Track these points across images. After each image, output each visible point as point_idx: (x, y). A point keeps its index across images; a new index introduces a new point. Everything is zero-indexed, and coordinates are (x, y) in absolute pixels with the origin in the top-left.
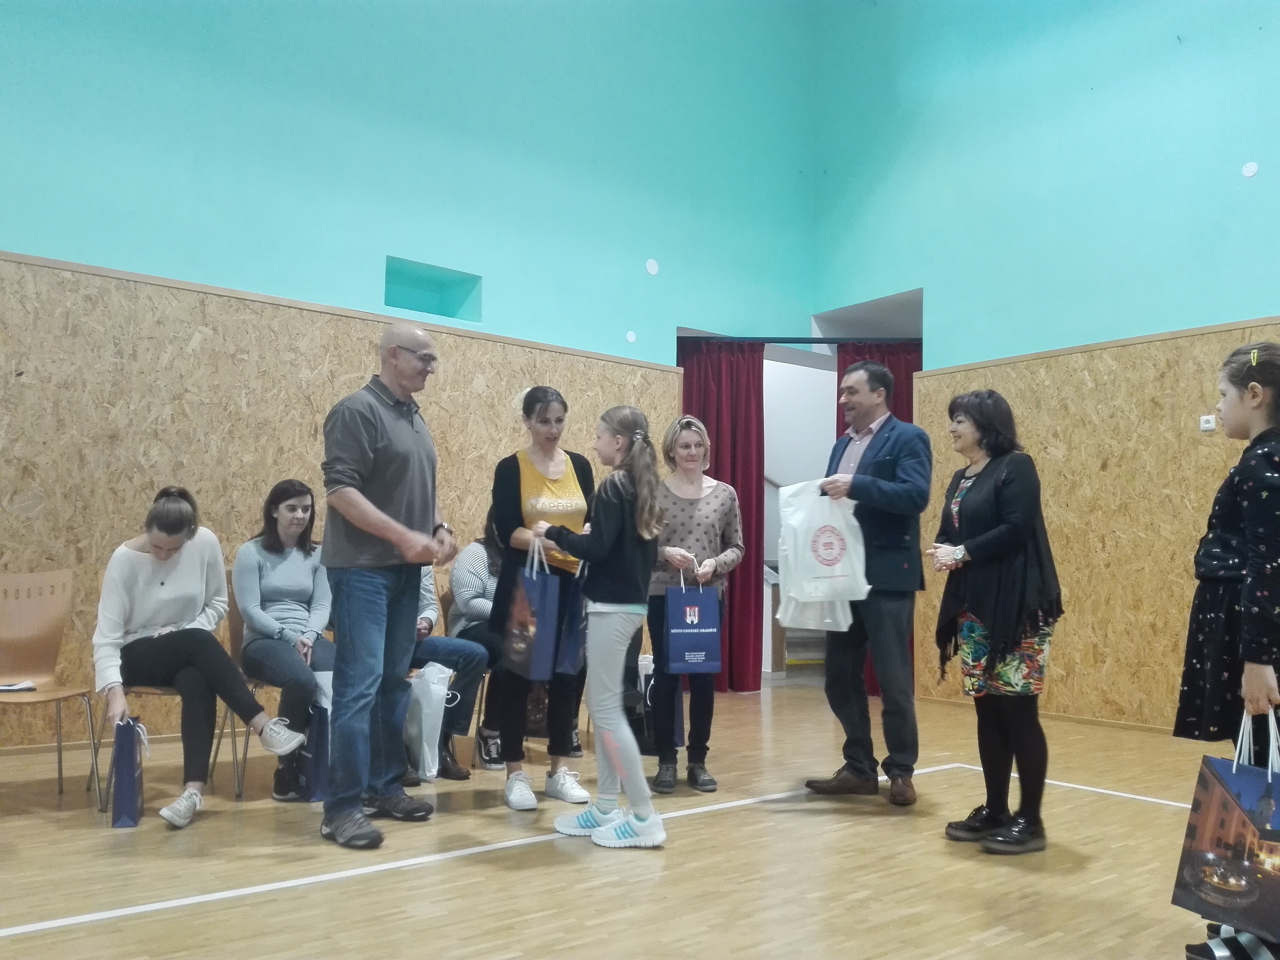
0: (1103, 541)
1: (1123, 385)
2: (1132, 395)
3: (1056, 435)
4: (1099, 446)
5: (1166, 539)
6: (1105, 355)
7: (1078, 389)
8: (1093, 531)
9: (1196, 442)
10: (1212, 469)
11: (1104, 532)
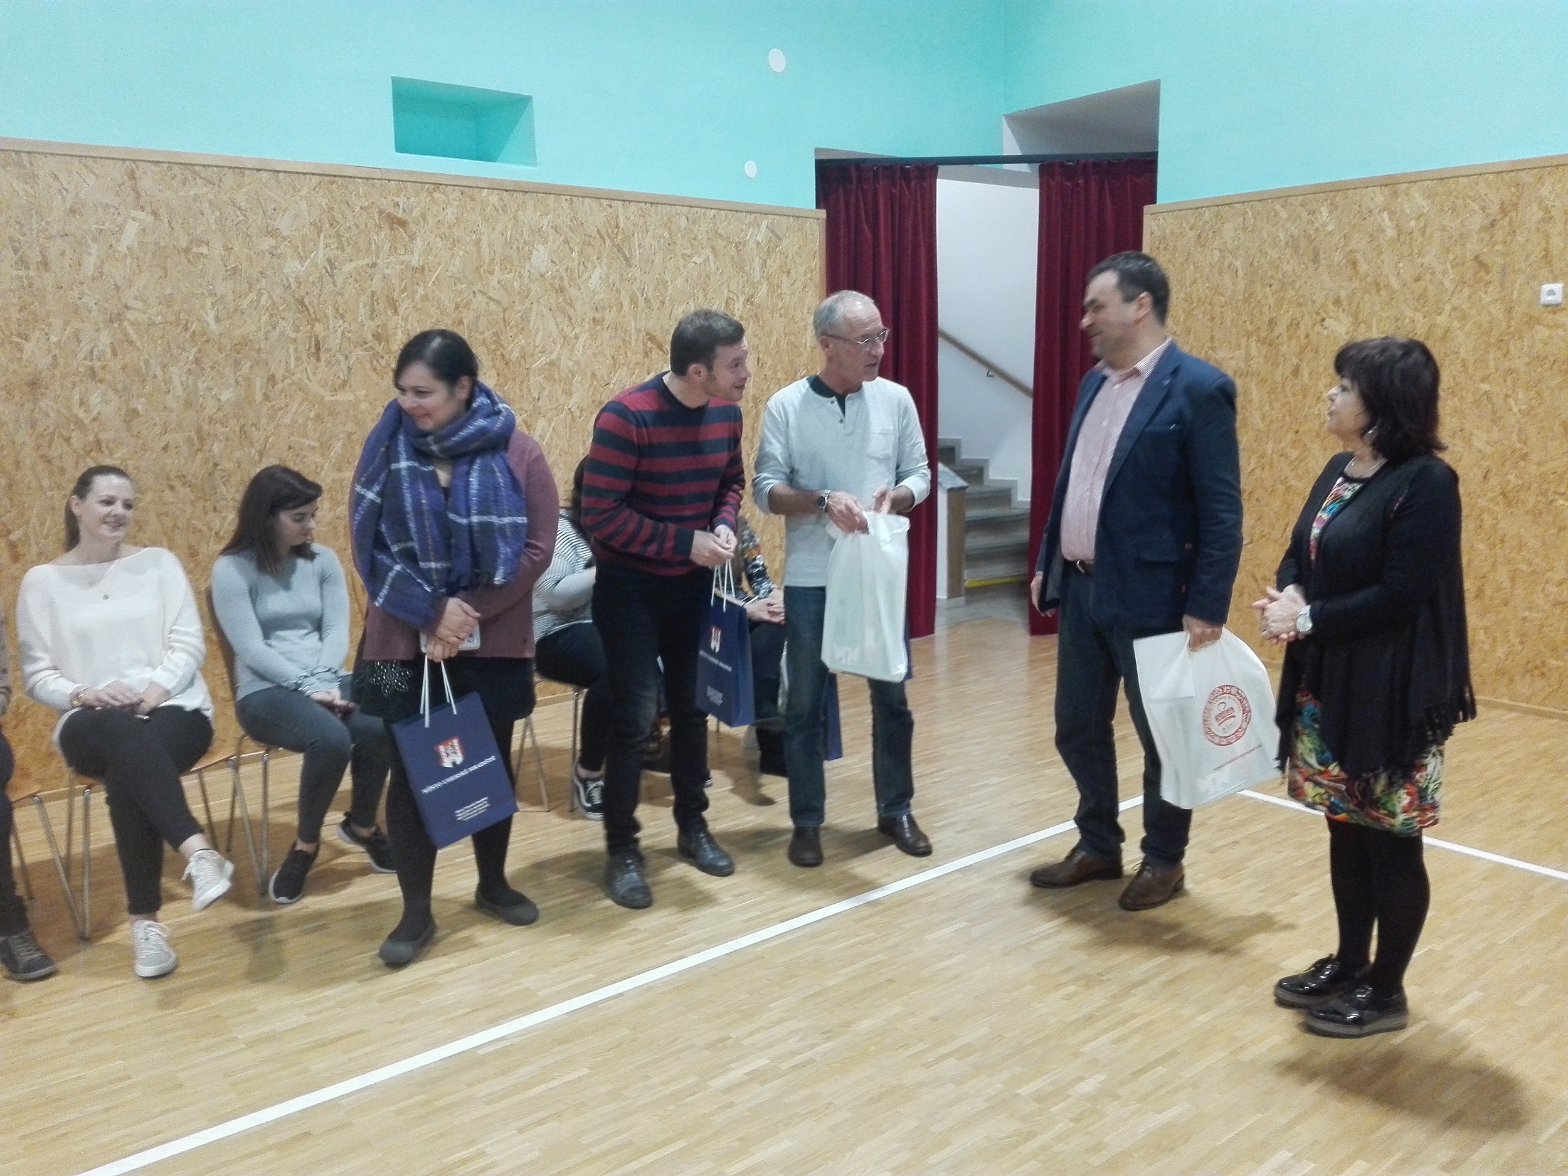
1: (1437, 235)
2: (1448, 250)
3: (1337, 302)
4: (1397, 320)
5: (1480, 451)
6: (1415, 192)
7: (1372, 238)
9: (1532, 321)
10: (1552, 359)
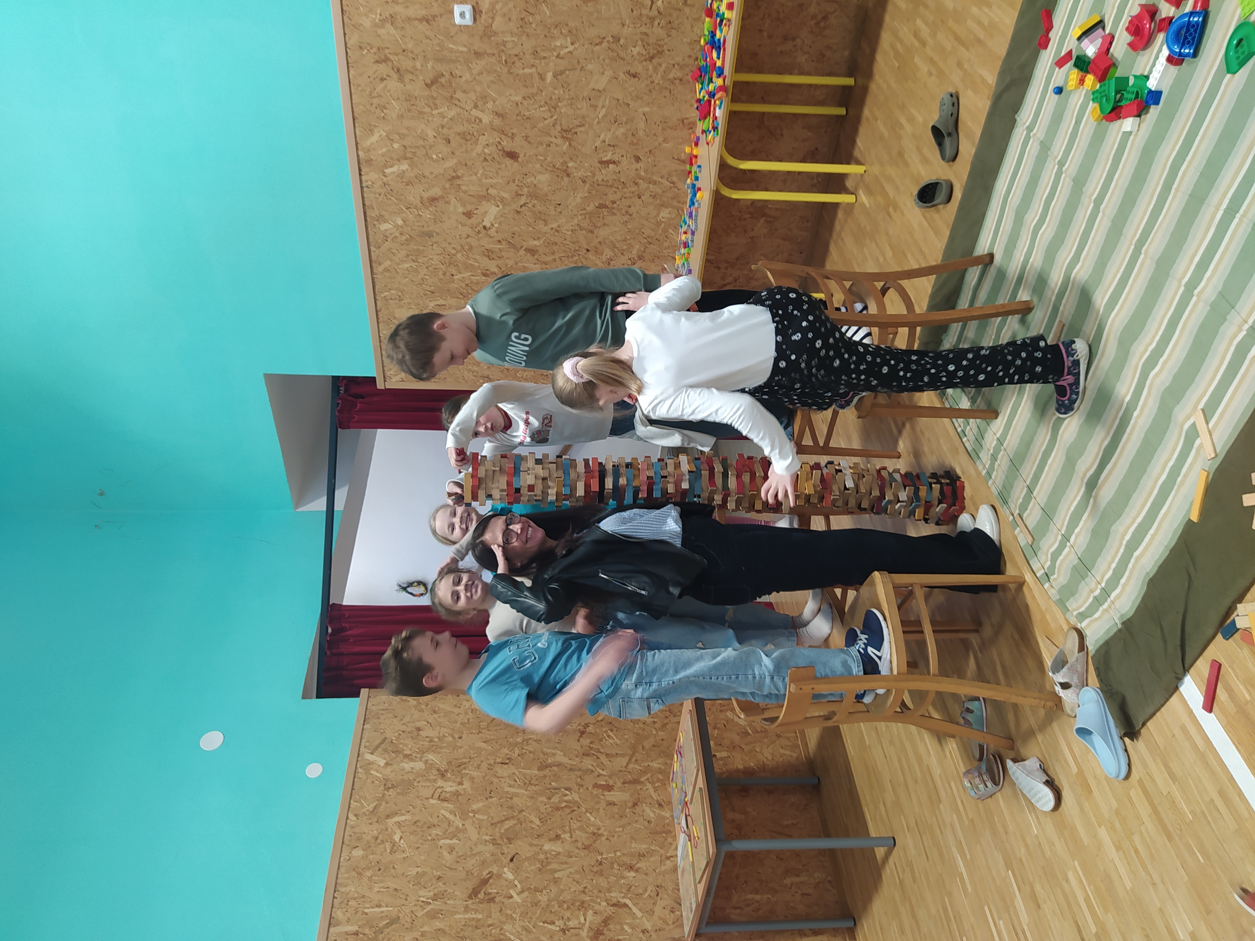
0: (607, 163)
1: (407, 123)
2: (421, 113)
3: (469, 215)
4: (485, 160)
6: (366, 143)
7: (409, 183)
8: (594, 175)
9: (488, 33)
10: (524, 14)
11: (596, 160)
